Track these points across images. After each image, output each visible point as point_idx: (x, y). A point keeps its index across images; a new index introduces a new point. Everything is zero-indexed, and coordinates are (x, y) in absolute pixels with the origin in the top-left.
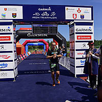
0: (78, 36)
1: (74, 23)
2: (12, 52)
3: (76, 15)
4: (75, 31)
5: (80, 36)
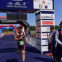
0: (43, 22)
1: (40, 11)
3: (42, 5)
4: (41, 18)
5: (45, 22)
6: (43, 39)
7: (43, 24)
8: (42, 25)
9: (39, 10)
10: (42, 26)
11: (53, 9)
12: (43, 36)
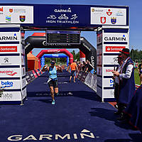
0: (107, 47)
2: (18, 66)
4: (104, 41)
5: (110, 47)
6: (105, 77)
7: (107, 51)
8: (104, 52)
9: (101, 26)
10: (105, 54)
11: (127, 25)
12: (105, 72)
